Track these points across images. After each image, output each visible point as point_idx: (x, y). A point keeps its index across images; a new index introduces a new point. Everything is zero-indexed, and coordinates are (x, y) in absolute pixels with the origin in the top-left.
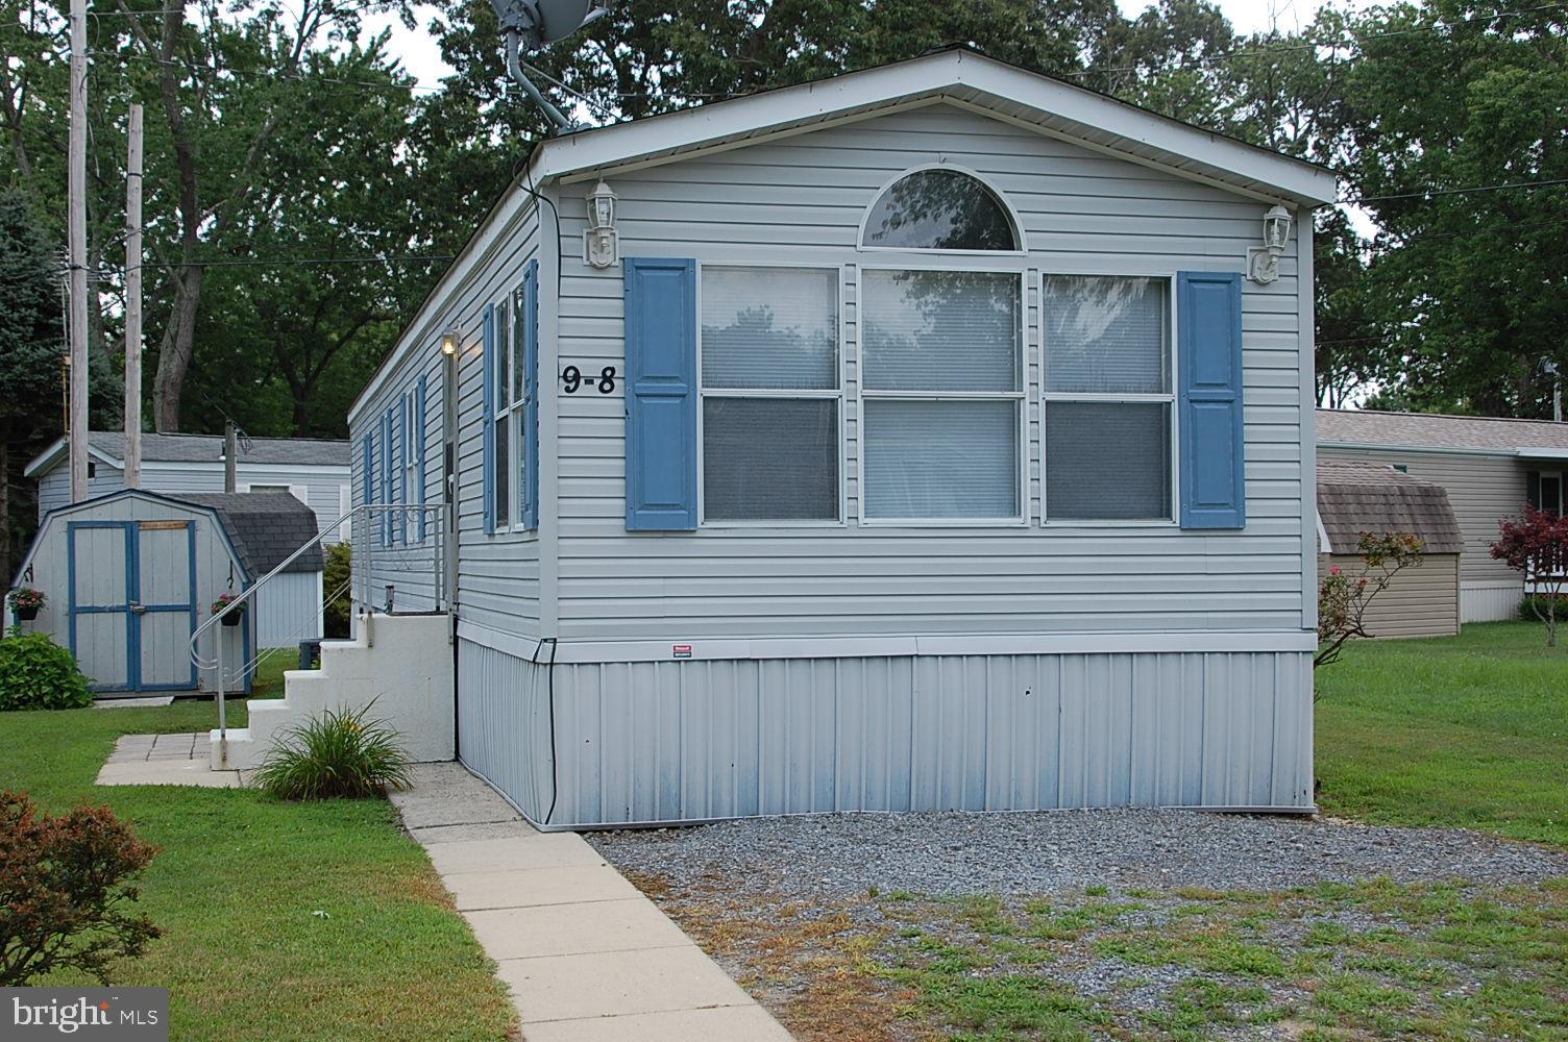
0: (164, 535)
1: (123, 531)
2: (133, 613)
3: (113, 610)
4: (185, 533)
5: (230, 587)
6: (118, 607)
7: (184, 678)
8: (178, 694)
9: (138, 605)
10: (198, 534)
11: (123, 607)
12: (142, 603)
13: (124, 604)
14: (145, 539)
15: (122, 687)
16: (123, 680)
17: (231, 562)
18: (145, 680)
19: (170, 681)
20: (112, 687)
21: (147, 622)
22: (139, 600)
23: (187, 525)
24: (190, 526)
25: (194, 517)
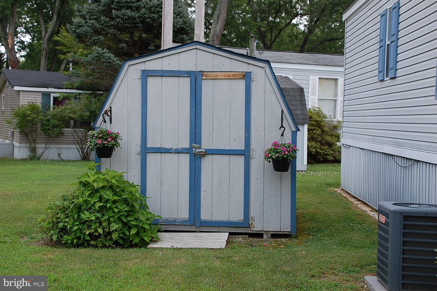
0: (224, 84)
1: (188, 79)
2: (195, 155)
3: (178, 152)
4: (242, 83)
5: (282, 135)
6: (182, 149)
7: (238, 216)
8: (233, 230)
9: (200, 148)
10: (254, 85)
11: (186, 149)
12: (202, 147)
13: (188, 146)
14: (207, 86)
15: (184, 221)
16: (184, 214)
17: (282, 111)
18: (204, 216)
19: (225, 218)
20: (175, 221)
21: (207, 163)
22: (200, 143)
23: (244, 76)
24: (247, 77)
25: (250, 69)
